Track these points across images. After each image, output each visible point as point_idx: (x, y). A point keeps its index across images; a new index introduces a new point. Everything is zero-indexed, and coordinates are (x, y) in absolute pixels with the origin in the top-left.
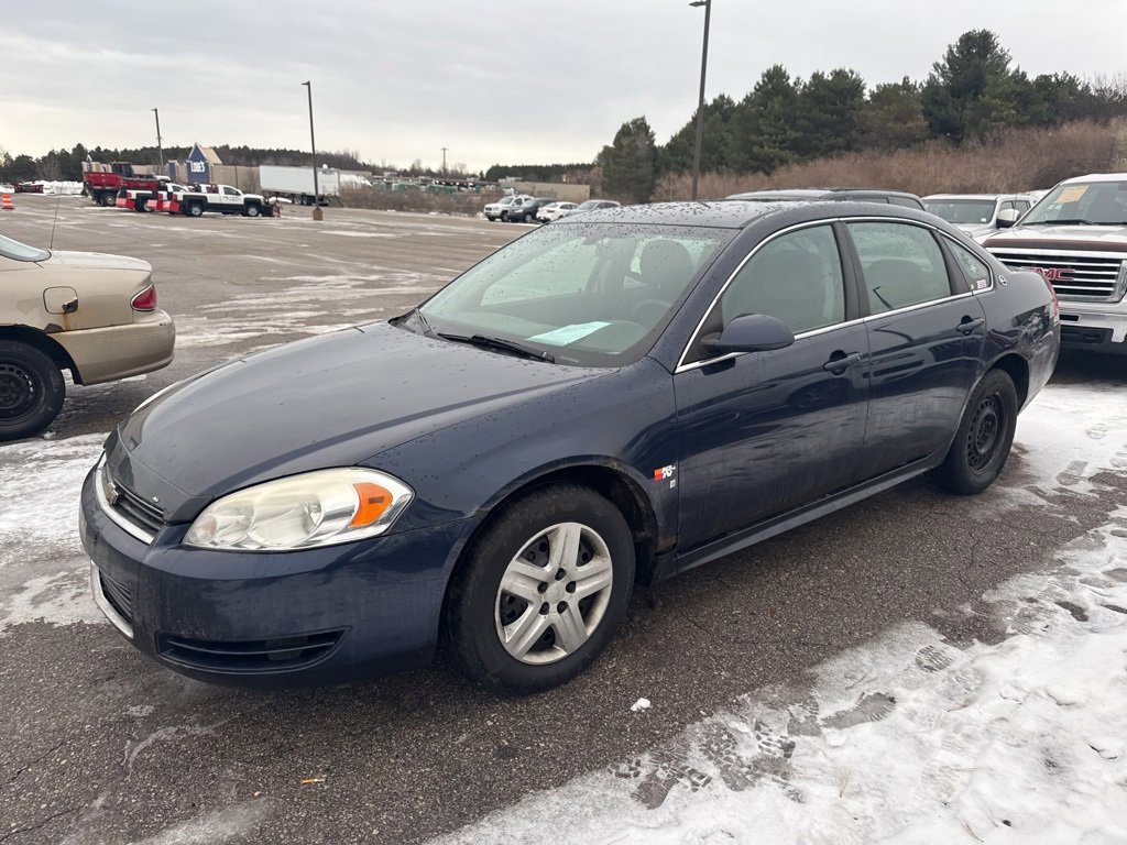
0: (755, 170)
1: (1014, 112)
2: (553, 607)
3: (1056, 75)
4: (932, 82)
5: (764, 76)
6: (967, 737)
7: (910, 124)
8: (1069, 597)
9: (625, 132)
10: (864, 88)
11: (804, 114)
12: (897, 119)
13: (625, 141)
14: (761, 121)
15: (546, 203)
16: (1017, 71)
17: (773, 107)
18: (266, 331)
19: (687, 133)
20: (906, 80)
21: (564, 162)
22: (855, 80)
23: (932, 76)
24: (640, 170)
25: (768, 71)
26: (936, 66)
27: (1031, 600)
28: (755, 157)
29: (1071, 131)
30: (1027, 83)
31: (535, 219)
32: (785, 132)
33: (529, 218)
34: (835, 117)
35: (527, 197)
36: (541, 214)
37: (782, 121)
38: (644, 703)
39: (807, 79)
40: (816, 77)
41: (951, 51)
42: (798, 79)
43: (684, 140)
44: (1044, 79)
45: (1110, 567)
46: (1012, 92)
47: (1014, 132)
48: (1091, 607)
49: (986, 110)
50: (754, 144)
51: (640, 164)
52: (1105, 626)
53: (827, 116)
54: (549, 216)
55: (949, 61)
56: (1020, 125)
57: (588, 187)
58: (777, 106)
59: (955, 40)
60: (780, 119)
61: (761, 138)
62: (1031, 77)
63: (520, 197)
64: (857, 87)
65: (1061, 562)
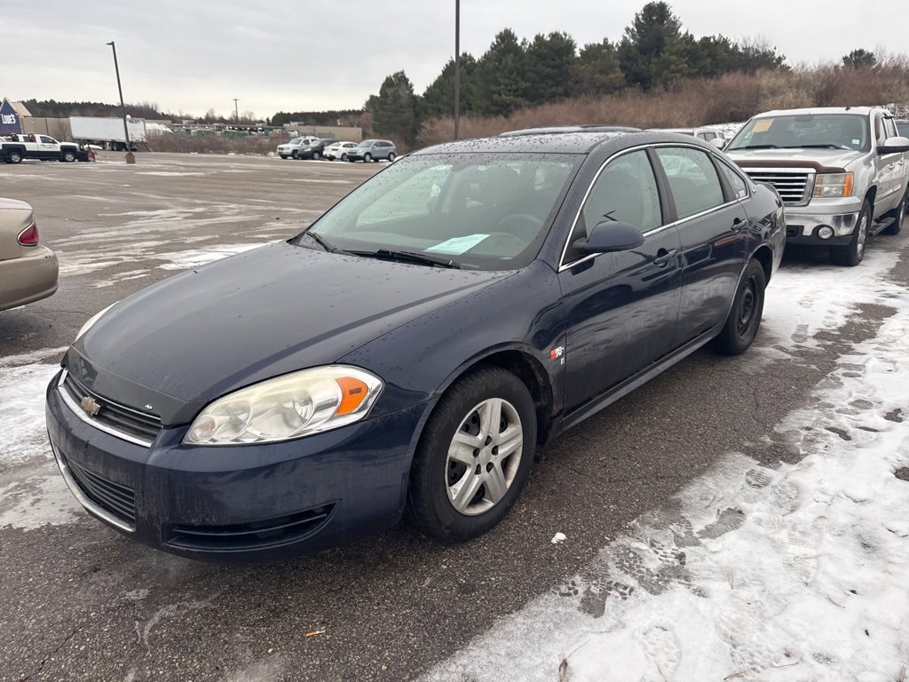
0: (497, 113)
1: (686, 65)
2: (484, 468)
3: (714, 37)
4: (625, 43)
5: (497, 37)
6: (803, 533)
7: (612, 76)
8: (833, 424)
9: (388, 83)
10: (575, 47)
11: (531, 68)
12: (602, 72)
13: (390, 91)
14: (498, 74)
15: (330, 143)
16: (687, 34)
17: (507, 63)
18: (121, 259)
19: (439, 84)
20: (605, 40)
21: (338, 109)
22: (568, 41)
23: (625, 38)
24: (404, 115)
25: (501, 34)
26: (627, 30)
27: (808, 429)
28: (495, 103)
29: (729, 80)
30: (695, 43)
31: (322, 157)
32: (517, 82)
33: (316, 155)
34: (555, 70)
35: (313, 138)
36: (328, 151)
37: (515, 74)
38: (560, 536)
39: (531, 40)
40: (538, 38)
41: (637, 18)
42: (525, 40)
43: (437, 90)
44: (706, 40)
45: (852, 400)
46: (685, 50)
47: (689, 81)
48: (852, 430)
49: (667, 64)
50: (493, 92)
51: (404, 110)
52: (865, 442)
53: (549, 69)
54: (334, 153)
55: (636, 25)
56: (692, 76)
57: (360, 130)
58: (509, 62)
59: (640, 10)
60: (512, 73)
61: (499, 88)
62: (697, 39)
63: (307, 138)
64: (570, 46)
65: (817, 399)
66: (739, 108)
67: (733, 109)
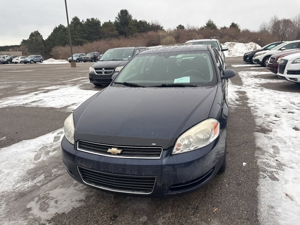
0: (78, 45)
1: (136, 29)
3: (142, 20)
4: (116, 22)
5: (73, 19)
7: (114, 32)
9: (32, 35)
10: (101, 23)
11: (87, 29)
12: (111, 31)
13: (34, 38)
14: (75, 32)
15: (15, 57)
16: (135, 19)
17: (78, 28)
19: (52, 35)
20: (110, 21)
22: (98, 21)
23: (116, 20)
24: (40, 46)
25: (74, 18)
26: (116, 18)
28: (76, 42)
29: (150, 33)
30: (137, 22)
31: (12, 62)
32: (83, 35)
33: (9, 62)
34: (95, 30)
35: (7, 56)
36: (14, 60)
37: (81, 32)
39: (85, 20)
40: (87, 20)
41: (119, 14)
42: (83, 20)
43: (53, 37)
44: (140, 21)
46: (135, 24)
47: (139, 34)
49: (131, 29)
50: (75, 38)
51: (40, 44)
53: (93, 30)
54: (17, 61)
55: (119, 16)
56: (139, 32)
57: (21, 52)
58: (79, 27)
59: (119, 12)
60: (80, 31)
61: (76, 36)
62: (138, 21)
63: (4, 56)
64: (99, 22)
66: (155, 42)
67: (153, 42)
